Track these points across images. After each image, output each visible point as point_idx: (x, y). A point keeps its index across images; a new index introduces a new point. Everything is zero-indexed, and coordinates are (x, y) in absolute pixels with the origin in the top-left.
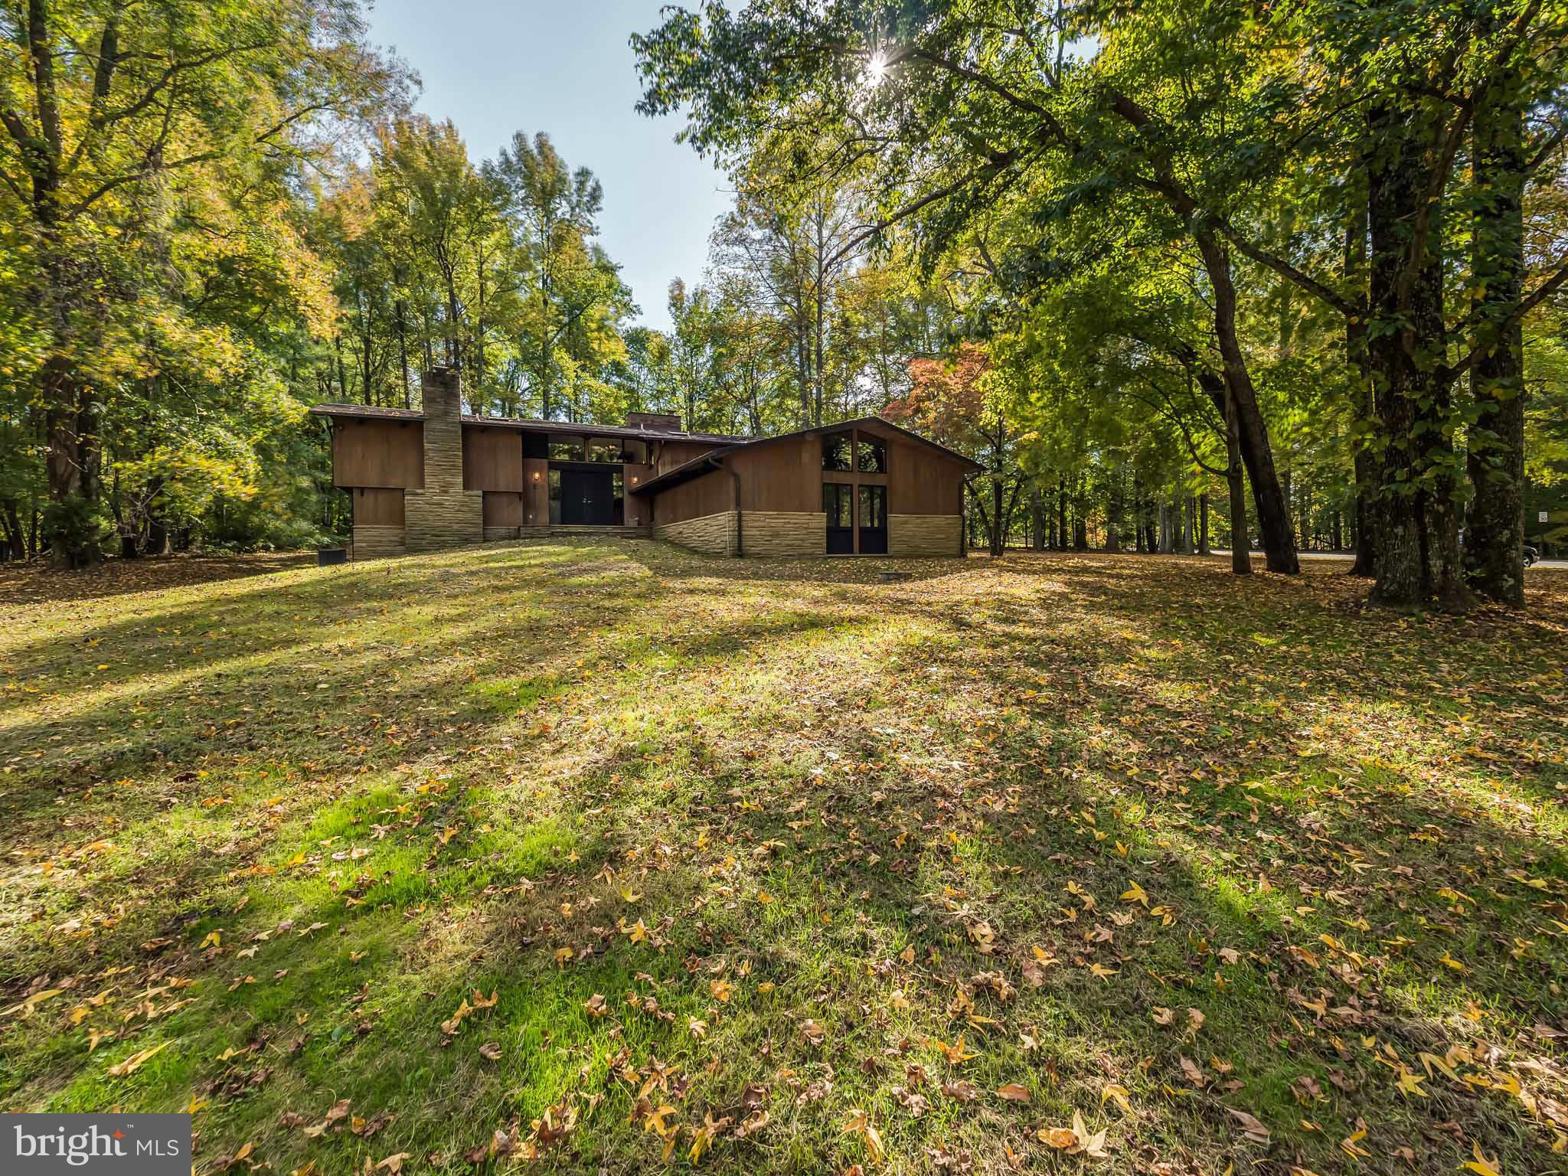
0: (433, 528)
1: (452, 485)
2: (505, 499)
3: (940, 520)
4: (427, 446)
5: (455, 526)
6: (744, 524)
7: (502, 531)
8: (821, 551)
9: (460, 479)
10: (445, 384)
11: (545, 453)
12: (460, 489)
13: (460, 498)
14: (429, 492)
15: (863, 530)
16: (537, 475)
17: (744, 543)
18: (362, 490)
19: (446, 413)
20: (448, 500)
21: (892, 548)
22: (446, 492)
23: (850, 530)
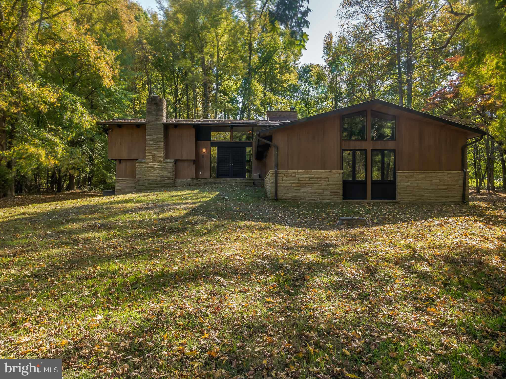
0: (149, 180)
1: (158, 157)
2: (186, 164)
3: (443, 175)
4: (147, 137)
5: (159, 179)
6: (280, 178)
7: (184, 181)
8: (339, 198)
9: (162, 154)
10: (157, 104)
11: (208, 138)
12: (162, 159)
13: (162, 164)
14: (147, 161)
15: (374, 183)
16: (204, 150)
17: (279, 192)
18: (120, 161)
19: (157, 119)
20: (156, 165)
21: (401, 195)
22: (155, 161)
23: (363, 183)
